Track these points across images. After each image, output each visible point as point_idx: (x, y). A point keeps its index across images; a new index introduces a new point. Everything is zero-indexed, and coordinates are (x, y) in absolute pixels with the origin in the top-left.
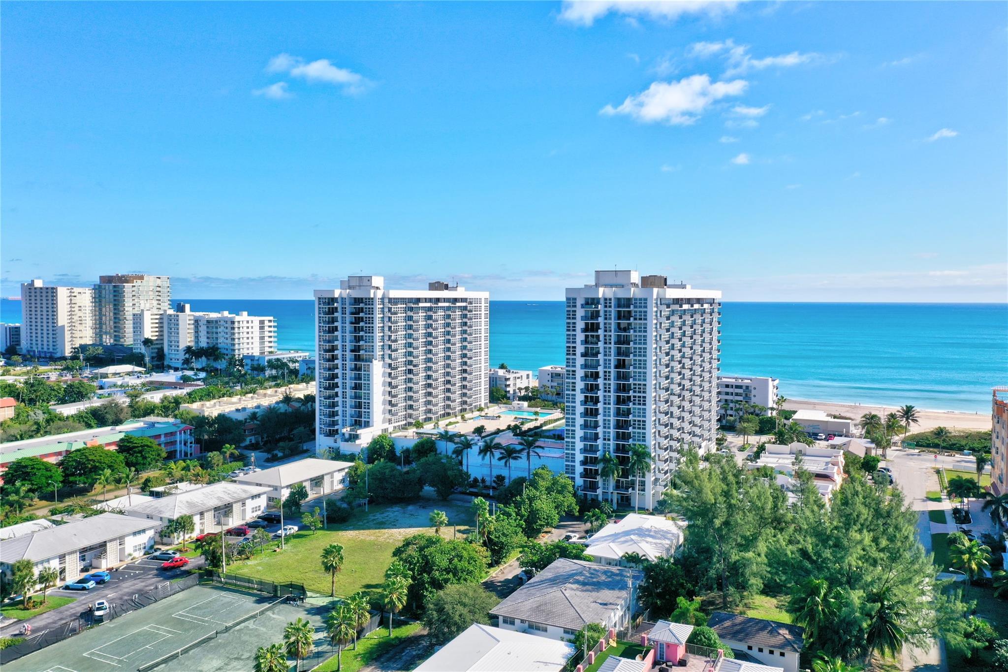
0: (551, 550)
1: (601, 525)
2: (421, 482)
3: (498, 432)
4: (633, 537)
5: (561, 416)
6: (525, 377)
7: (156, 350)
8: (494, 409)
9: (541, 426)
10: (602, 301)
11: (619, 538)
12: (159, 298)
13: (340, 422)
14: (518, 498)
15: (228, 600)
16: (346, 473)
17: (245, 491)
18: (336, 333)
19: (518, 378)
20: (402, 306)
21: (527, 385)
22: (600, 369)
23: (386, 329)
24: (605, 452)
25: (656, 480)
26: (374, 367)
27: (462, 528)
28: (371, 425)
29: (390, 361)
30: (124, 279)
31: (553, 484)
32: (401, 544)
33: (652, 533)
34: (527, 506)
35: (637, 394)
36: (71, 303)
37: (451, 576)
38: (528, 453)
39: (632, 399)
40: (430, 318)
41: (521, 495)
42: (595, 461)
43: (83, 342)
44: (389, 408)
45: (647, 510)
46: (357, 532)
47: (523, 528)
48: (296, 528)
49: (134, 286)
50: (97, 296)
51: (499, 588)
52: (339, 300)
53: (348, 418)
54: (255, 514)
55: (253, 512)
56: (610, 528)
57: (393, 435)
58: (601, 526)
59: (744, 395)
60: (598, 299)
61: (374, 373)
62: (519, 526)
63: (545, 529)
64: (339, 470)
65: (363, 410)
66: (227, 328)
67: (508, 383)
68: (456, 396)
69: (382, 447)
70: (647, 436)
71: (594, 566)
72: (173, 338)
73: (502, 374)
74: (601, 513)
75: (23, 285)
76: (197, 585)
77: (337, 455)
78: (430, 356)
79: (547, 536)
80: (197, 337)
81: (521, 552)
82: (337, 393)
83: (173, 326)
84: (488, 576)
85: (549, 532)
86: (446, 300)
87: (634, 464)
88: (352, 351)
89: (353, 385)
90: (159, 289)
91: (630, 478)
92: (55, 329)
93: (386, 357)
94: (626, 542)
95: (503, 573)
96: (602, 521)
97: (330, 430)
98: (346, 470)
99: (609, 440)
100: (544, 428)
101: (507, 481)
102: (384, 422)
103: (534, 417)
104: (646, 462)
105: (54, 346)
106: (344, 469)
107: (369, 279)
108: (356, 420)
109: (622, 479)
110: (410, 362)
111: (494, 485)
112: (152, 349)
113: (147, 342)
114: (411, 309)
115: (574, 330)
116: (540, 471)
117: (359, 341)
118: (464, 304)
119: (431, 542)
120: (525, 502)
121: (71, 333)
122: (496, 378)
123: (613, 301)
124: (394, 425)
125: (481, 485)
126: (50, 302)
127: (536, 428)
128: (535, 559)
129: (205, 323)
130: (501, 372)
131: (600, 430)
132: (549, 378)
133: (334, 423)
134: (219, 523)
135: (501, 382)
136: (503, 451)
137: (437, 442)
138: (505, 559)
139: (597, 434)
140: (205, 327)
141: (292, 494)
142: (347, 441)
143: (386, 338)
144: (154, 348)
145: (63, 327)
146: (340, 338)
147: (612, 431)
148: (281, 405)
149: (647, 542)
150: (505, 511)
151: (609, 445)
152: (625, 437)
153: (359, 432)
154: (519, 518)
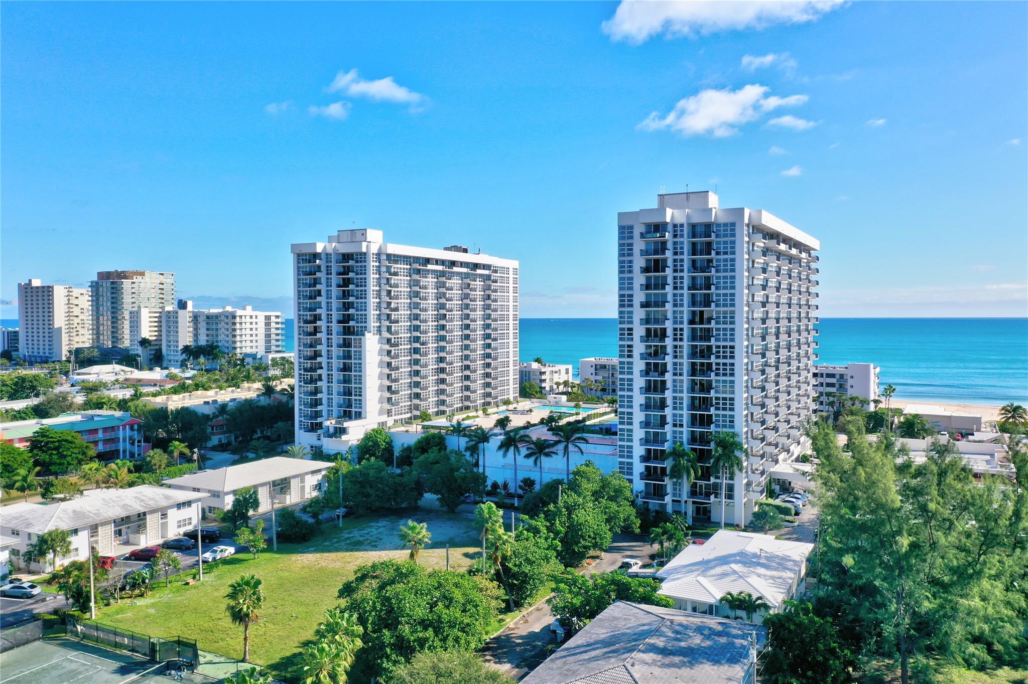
0: (603, 586)
1: (676, 546)
2: (419, 488)
3: (528, 426)
4: (735, 567)
5: (609, 410)
6: (563, 372)
7: (153, 352)
8: (525, 404)
9: (584, 420)
10: (670, 228)
11: (712, 568)
12: (162, 296)
13: (324, 413)
14: (551, 507)
15: (73, 666)
16: (324, 476)
17: (167, 497)
18: (319, 299)
19: (556, 372)
20: (406, 266)
21: (566, 379)
22: (669, 325)
23: (384, 293)
24: (675, 442)
25: (749, 484)
26: (367, 341)
27: (471, 550)
28: (363, 415)
29: (389, 336)
30: (123, 275)
31: (603, 487)
32: (352, 578)
33: (763, 561)
34: (564, 519)
35: (721, 361)
36: (68, 304)
37: (430, 633)
38: (566, 448)
39: (714, 367)
40: (443, 285)
41: (555, 503)
42: (660, 456)
43: (81, 345)
44: (388, 395)
45: (738, 526)
46: (318, 555)
47: (557, 551)
48: (232, 550)
49: (134, 283)
50: (94, 294)
51: (518, 649)
52: (323, 257)
53: (335, 409)
54: (182, 530)
55: (179, 526)
56: (691, 553)
57: (392, 430)
58: (676, 550)
59: (837, 386)
60: (666, 224)
61: (367, 349)
62: (551, 547)
63: (592, 552)
64: (314, 472)
65: (353, 397)
66: (227, 324)
67: (543, 377)
68: (478, 384)
69: (376, 444)
70: (736, 420)
71: (680, 618)
72: (172, 338)
73: (536, 367)
74: (676, 528)
75: (20, 285)
76: (39, 639)
77: (318, 454)
78: (442, 333)
79: (594, 563)
80: (196, 335)
81: (553, 590)
82: (320, 376)
83: (171, 324)
84: (501, 626)
85: (597, 557)
86: (462, 264)
87: (718, 459)
88: (339, 322)
89: (342, 366)
90: (161, 286)
91: (713, 480)
92: (50, 331)
93: (384, 329)
94: (724, 575)
95: (527, 621)
96: (678, 541)
97: (312, 423)
98: (324, 473)
99: (681, 426)
100: (588, 423)
101: (537, 487)
102: (381, 413)
103: (574, 411)
104: (737, 458)
105: (50, 349)
106: (319, 471)
107: (364, 233)
108: (345, 411)
109: (699, 482)
110: (417, 339)
111: (520, 492)
112: (150, 350)
113: (144, 342)
114: (418, 272)
115: (630, 272)
116: (584, 468)
117: (348, 309)
118: (486, 272)
119: (401, 575)
120: (561, 511)
121: (69, 336)
122: (529, 372)
123: (685, 228)
124: (394, 418)
125: (503, 492)
126: (46, 302)
127: (578, 422)
128: (577, 601)
129: (205, 318)
130: (535, 366)
131: (668, 412)
132: (593, 370)
133: (318, 414)
134: (127, 543)
135: (534, 377)
136: (532, 446)
137: (447, 437)
138: (529, 600)
139: (663, 418)
140: (204, 323)
141: (237, 503)
142: (330, 436)
143: (384, 305)
144: (153, 350)
145: (60, 328)
146: (324, 305)
147: (686, 413)
148: (262, 398)
149: (759, 576)
150: (530, 526)
151: (681, 433)
152: (706, 421)
153: (346, 424)
154: (552, 535)
